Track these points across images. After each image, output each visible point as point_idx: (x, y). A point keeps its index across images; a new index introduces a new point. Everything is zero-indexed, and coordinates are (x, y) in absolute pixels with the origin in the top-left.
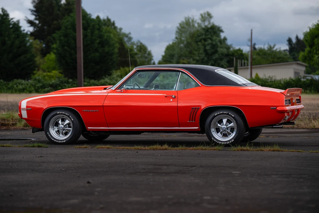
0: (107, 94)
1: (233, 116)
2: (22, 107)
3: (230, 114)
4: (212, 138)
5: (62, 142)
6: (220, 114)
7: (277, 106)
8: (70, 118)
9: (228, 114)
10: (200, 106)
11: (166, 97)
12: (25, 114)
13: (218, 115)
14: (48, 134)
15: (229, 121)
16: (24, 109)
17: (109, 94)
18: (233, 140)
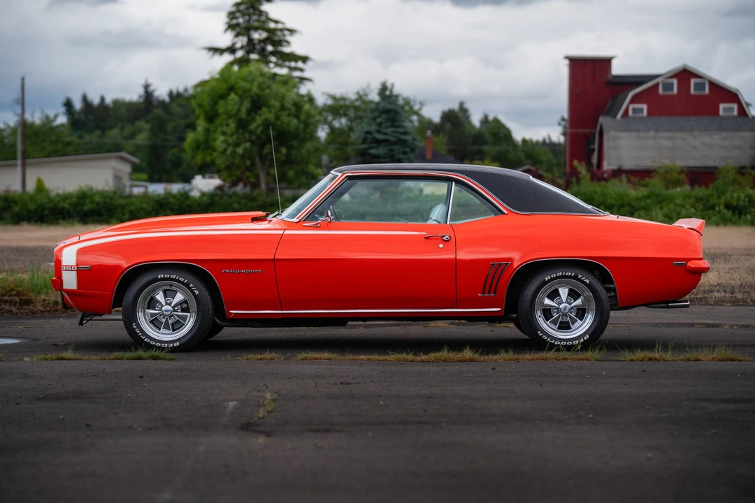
0: (281, 232)
1: (587, 281)
2: (64, 263)
3: (580, 276)
4: (539, 332)
5: (172, 345)
6: (557, 278)
7: (688, 260)
8: (190, 289)
9: (575, 278)
10: (511, 259)
11: (427, 238)
12: (70, 281)
13: (552, 279)
14: (135, 327)
15: (573, 294)
16: (70, 269)
17: (286, 232)
18: (588, 336)
